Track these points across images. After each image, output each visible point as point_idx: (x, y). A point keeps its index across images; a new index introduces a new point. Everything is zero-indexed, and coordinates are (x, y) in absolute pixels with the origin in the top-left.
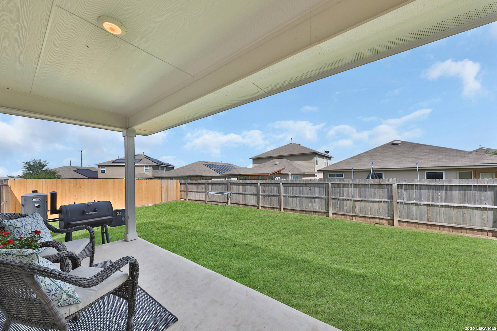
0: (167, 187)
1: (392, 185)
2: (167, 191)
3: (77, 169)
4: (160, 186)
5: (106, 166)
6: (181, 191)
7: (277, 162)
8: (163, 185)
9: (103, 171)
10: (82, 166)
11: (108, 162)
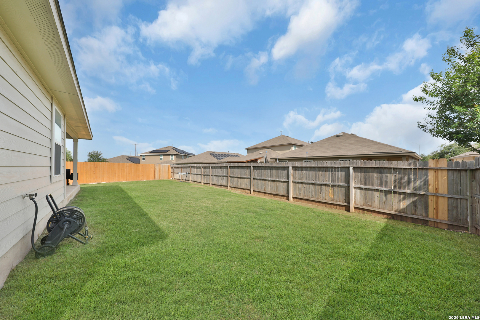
0: (160, 169)
1: (289, 167)
2: (160, 172)
3: (129, 158)
4: (154, 169)
5: (146, 155)
6: (171, 173)
7: (261, 152)
8: (156, 168)
9: (144, 159)
10: (136, 155)
11: (147, 153)
